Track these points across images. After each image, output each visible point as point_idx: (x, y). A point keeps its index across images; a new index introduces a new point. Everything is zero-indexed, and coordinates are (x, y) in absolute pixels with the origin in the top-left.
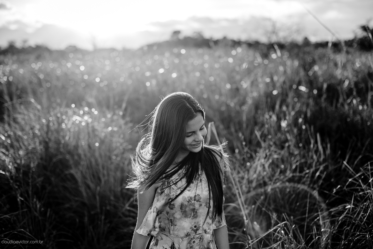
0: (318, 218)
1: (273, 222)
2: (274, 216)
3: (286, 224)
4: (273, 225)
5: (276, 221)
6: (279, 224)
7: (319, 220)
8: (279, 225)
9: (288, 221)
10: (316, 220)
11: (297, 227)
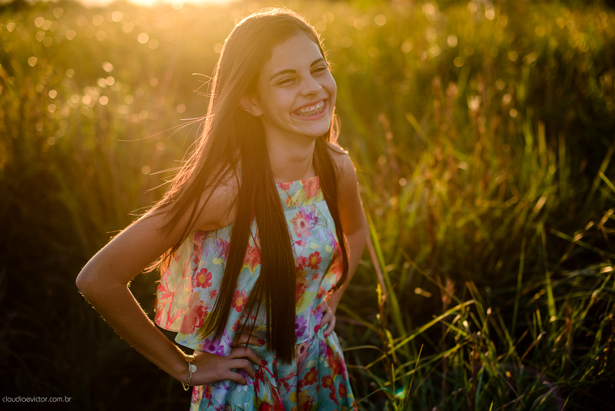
0: (542, 292)
1: (444, 298)
2: (449, 288)
3: (472, 307)
4: (445, 306)
5: (453, 300)
6: (457, 304)
7: (545, 297)
8: (458, 307)
9: (477, 299)
10: (537, 296)
11: (498, 310)
